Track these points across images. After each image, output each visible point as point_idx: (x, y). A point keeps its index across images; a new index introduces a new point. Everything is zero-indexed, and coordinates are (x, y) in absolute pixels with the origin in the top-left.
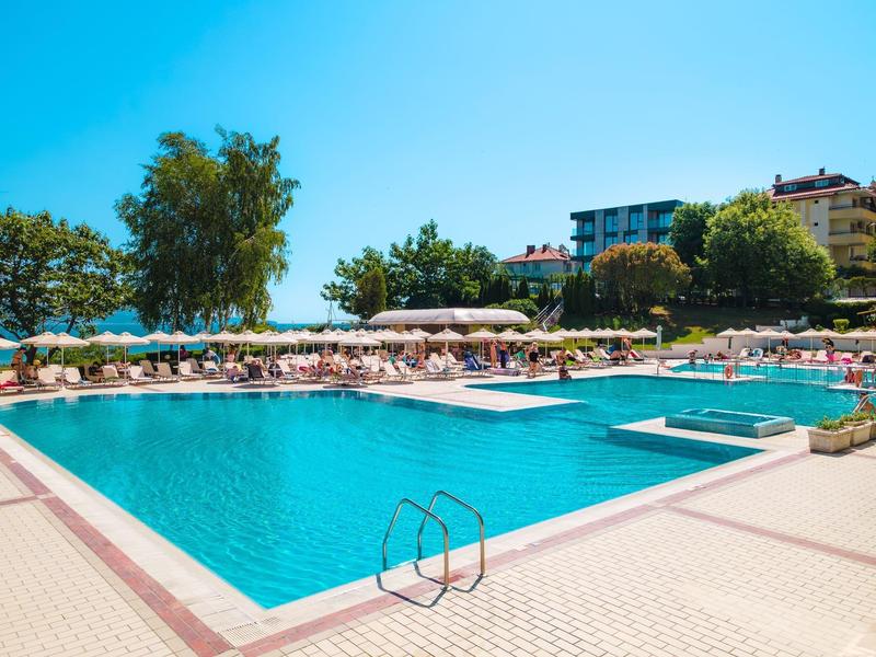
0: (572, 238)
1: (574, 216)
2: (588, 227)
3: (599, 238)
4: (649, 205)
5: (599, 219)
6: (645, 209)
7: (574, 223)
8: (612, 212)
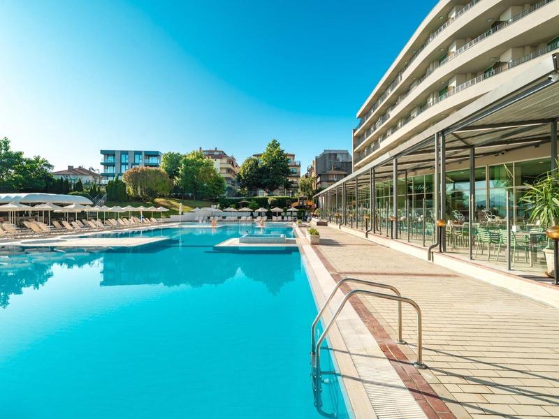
0: (101, 164)
1: (102, 152)
2: (111, 159)
3: (118, 165)
4: (145, 152)
5: (117, 155)
6: (143, 153)
7: (103, 156)
8: (126, 153)
